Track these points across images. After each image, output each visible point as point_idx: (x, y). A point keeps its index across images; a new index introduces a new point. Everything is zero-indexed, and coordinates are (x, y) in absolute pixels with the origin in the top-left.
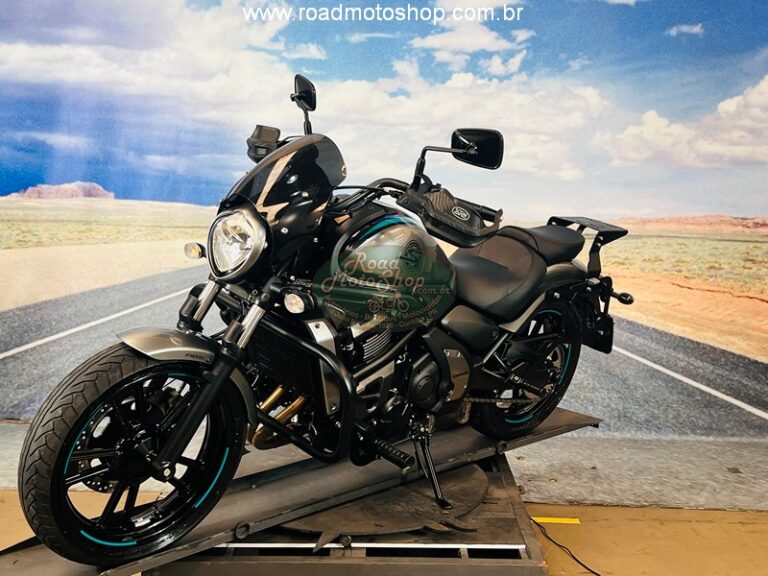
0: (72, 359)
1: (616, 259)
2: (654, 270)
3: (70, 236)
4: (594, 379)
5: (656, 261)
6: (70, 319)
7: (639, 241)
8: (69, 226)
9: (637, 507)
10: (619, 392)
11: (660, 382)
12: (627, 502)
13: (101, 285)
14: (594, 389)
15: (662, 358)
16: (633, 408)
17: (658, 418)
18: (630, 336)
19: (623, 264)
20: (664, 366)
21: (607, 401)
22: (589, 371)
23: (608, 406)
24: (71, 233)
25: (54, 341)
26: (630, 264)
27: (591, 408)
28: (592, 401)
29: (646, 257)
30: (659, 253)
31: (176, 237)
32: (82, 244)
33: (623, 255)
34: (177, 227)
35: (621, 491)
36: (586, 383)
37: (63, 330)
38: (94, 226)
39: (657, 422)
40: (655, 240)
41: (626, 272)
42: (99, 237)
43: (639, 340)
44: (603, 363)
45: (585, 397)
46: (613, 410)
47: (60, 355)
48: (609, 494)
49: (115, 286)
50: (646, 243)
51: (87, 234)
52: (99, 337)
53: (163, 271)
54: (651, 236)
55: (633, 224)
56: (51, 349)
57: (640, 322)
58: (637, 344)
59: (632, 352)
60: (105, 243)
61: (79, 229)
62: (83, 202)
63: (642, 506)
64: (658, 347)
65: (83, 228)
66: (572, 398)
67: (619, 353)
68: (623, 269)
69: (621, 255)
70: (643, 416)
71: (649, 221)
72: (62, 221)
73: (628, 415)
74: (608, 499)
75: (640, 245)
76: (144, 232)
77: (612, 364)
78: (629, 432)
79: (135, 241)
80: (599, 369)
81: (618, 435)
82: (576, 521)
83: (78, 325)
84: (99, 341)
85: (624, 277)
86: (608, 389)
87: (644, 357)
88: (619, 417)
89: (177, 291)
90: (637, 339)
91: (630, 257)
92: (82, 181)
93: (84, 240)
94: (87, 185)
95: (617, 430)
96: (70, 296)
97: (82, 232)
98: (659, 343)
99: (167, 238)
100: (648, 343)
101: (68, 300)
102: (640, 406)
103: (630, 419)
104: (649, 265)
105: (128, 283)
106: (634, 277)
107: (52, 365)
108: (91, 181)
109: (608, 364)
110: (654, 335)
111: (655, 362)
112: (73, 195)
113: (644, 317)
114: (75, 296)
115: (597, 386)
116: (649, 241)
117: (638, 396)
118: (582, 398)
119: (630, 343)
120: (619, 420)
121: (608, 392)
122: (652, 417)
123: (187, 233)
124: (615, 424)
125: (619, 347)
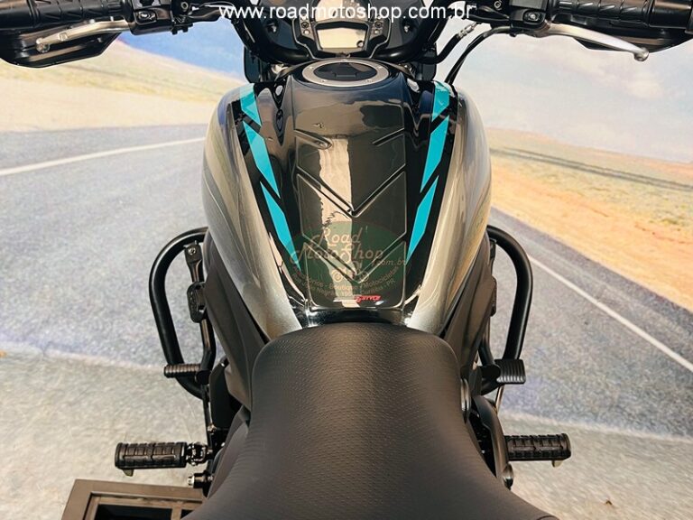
1: (669, 216)
4: (594, 360)
10: (620, 378)
11: (670, 372)
14: (592, 371)
16: (631, 398)
17: (655, 413)
18: (654, 314)
19: (675, 223)
21: (602, 387)
22: (592, 350)
23: (603, 392)
26: (683, 225)
27: (581, 393)
28: (585, 386)
33: (678, 212)
36: (583, 362)
39: (652, 417)
41: (675, 235)
43: (663, 321)
44: (612, 342)
45: (578, 380)
46: (606, 397)
58: (659, 326)
66: (562, 378)
67: (634, 333)
68: (673, 230)
69: (675, 211)
70: (638, 409)
73: (622, 406)
77: (622, 345)
78: (618, 425)
80: (605, 349)
81: (604, 429)
86: (607, 373)
88: (611, 406)
89: (36, 162)
90: (661, 319)
91: (687, 215)
95: (605, 421)
100: (673, 325)
102: (639, 397)
103: (623, 410)
106: (682, 242)
109: (618, 344)
110: (683, 317)
115: (596, 368)
117: (641, 386)
118: (574, 380)
119: (651, 322)
120: (609, 410)
121: (607, 377)
122: (649, 411)
123: (60, 74)
124: (604, 414)
125: (636, 325)
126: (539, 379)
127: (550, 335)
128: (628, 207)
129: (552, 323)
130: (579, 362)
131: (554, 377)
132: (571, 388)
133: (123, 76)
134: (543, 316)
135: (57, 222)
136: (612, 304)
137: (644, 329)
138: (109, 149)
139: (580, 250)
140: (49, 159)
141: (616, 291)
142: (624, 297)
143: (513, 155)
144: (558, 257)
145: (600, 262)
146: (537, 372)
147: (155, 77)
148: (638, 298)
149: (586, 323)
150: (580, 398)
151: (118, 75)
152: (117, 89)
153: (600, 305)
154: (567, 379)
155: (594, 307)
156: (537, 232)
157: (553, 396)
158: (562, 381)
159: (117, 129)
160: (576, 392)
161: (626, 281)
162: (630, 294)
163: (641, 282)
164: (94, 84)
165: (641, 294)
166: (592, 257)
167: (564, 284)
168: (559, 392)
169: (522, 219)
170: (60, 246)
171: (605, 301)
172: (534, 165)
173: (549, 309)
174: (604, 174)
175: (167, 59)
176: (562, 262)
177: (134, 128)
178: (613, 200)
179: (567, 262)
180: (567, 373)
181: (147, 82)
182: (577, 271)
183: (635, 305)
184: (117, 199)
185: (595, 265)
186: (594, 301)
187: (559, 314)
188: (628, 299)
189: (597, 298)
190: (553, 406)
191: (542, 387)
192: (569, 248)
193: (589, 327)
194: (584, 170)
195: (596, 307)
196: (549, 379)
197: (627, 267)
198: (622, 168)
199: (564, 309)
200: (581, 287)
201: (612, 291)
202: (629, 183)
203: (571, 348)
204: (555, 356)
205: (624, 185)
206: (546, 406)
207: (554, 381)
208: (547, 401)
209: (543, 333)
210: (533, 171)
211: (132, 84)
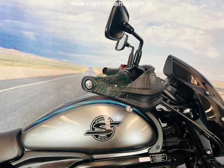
133: (18, 61)
138: (15, 86)
147: (29, 61)
151: (16, 61)
152: (16, 66)
159: (17, 79)
164: (9, 65)
175: (32, 55)
177: (23, 79)
181: (26, 63)
184: (19, 103)
211: (22, 64)
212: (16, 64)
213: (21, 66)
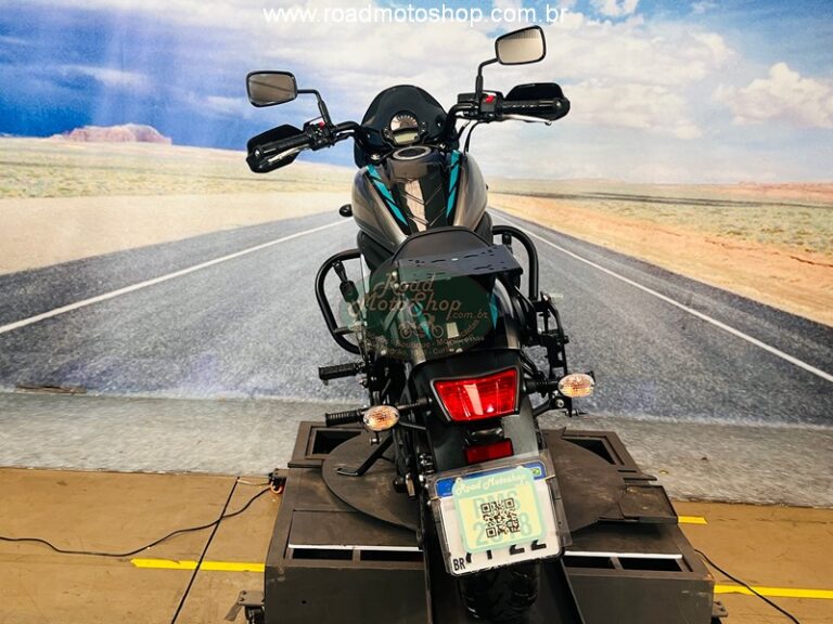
0: (120, 323)
1: (732, 229)
2: (772, 242)
3: (121, 185)
4: (699, 360)
5: (775, 231)
6: (118, 277)
7: (758, 208)
8: (119, 174)
9: (763, 505)
10: (725, 375)
11: (771, 365)
12: (751, 500)
13: (153, 241)
15: (775, 338)
16: (740, 392)
17: (766, 403)
18: (742, 313)
19: (739, 234)
20: (776, 347)
21: (712, 384)
22: (694, 351)
23: (713, 389)
24: (122, 181)
25: (100, 302)
26: (747, 234)
27: (693, 391)
28: (695, 384)
29: (765, 227)
30: (779, 222)
31: (240, 190)
32: (134, 194)
33: (739, 225)
34: (242, 179)
35: (741, 486)
36: (689, 364)
37: (110, 290)
38: (147, 175)
39: (765, 408)
40: (775, 208)
41: (742, 243)
42: (152, 187)
43: (751, 319)
44: (710, 342)
45: (688, 379)
46: (717, 394)
47: (106, 318)
48: (729, 490)
49: (170, 243)
50: (765, 211)
51: (140, 184)
52: (151, 299)
53: (225, 228)
54: (772, 204)
55: (753, 189)
56: (97, 311)
57: (753, 299)
58: (748, 323)
59: (743, 332)
60: (160, 194)
61: (130, 178)
62: (134, 146)
63: (768, 505)
64: (771, 326)
65: (135, 177)
66: (674, 379)
67: (729, 332)
68: (739, 240)
69: (736, 224)
70: (750, 401)
71: (771, 187)
72: (112, 168)
73: (734, 400)
74: (730, 496)
75: (759, 213)
76: (206, 184)
77: (720, 344)
78: (734, 417)
79: (194, 193)
80: (705, 349)
81: (721, 421)
82: (701, 521)
83: (128, 285)
84: (150, 303)
85: (740, 248)
86: (713, 371)
87: (755, 337)
88: (724, 401)
89: (239, 250)
90: (749, 317)
91: (748, 226)
92: (134, 123)
93: (137, 191)
94: (141, 128)
95: (721, 415)
96: (119, 252)
97: (135, 181)
98: (772, 322)
99: (229, 191)
100: (761, 322)
101: (117, 257)
102: (748, 390)
103: (736, 404)
104: (767, 236)
105: (185, 240)
106: (750, 249)
107: (97, 329)
108: (146, 124)
109: (715, 343)
110: (768, 313)
111: (767, 343)
112: (124, 139)
113: (758, 293)
114: (125, 252)
115: (702, 367)
116: (769, 209)
117: (746, 379)
118: (684, 379)
119: (741, 321)
120: (723, 405)
121: (714, 375)
122: (760, 402)
123: (253, 186)
124: (719, 409)
125: (728, 325)
126: (652, 383)
127: (654, 342)
128: (696, 226)
129: (653, 331)
130: (685, 363)
131: (665, 379)
132: (684, 388)
133: (295, 181)
134: (644, 326)
135: (256, 294)
136: (702, 309)
137: (737, 328)
138: (288, 235)
139: (662, 266)
140: (248, 247)
141: (702, 296)
142: (711, 301)
143: (591, 198)
144: (646, 274)
145: (683, 274)
146: (649, 376)
147: (317, 179)
148: (723, 301)
149: (683, 328)
150: (694, 396)
152: (291, 191)
153: (691, 311)
154: (678, 379)
155: (687, 313)
156: (624, 256)
157: (668, 397)
158: (674, 383)
159: (293, 219)
160: (688, 391)
161: (710, 288)
162: (716, 298)
163: (723, 287)
164: (275, 190)
165: (725, 298)
166: (675, 271)
167: (656, 297)
168: (673, 393)
169: (609, 247)
170: (258, 312)
171: (695, 307)
172: (610, 203)
173: (648, 320)
174: (668, 203)
176: (650, 278)
177: (305, 217)
178: (682, 222)
179: (654, 278)
180: (678, 374)
181: (311, 183)
182: (664, 283)
183: (722, 308)
184: (297, 271)
185: (679, 277)
186: (686, 308)
187: (657, 324)
188: (715, 303)
189: (687, 305)
190: (670, 406)
191: (657, 388)
192: (654, 266)
193: (686, 331)
194: (651, 201)
195: (689, 313)
196: (662, 381)
197: (708, 276)
198: (682, 196)
199: (662, 318)
200: (672, 297)
201: (698, 298)
202: (691, 207)
203: (675, 351)
204: (662, 360)
205: (688, 209)
206: (664, 406)
207: (666, 383)
208: (664, 401)
209: (647, 340)
210: (610, 208)
211: (301, 186)
212: (291, 186)
213: (300, 190)
